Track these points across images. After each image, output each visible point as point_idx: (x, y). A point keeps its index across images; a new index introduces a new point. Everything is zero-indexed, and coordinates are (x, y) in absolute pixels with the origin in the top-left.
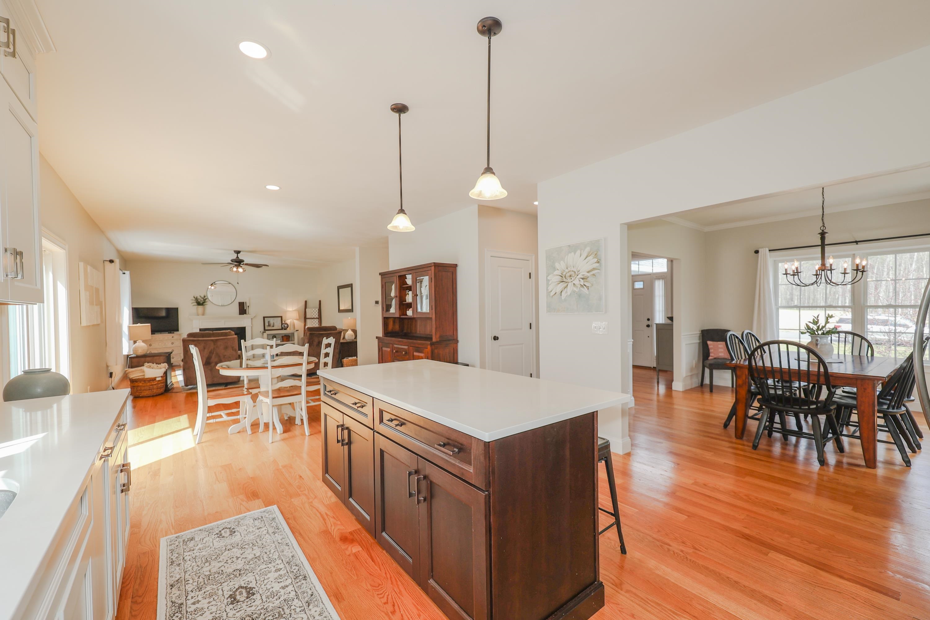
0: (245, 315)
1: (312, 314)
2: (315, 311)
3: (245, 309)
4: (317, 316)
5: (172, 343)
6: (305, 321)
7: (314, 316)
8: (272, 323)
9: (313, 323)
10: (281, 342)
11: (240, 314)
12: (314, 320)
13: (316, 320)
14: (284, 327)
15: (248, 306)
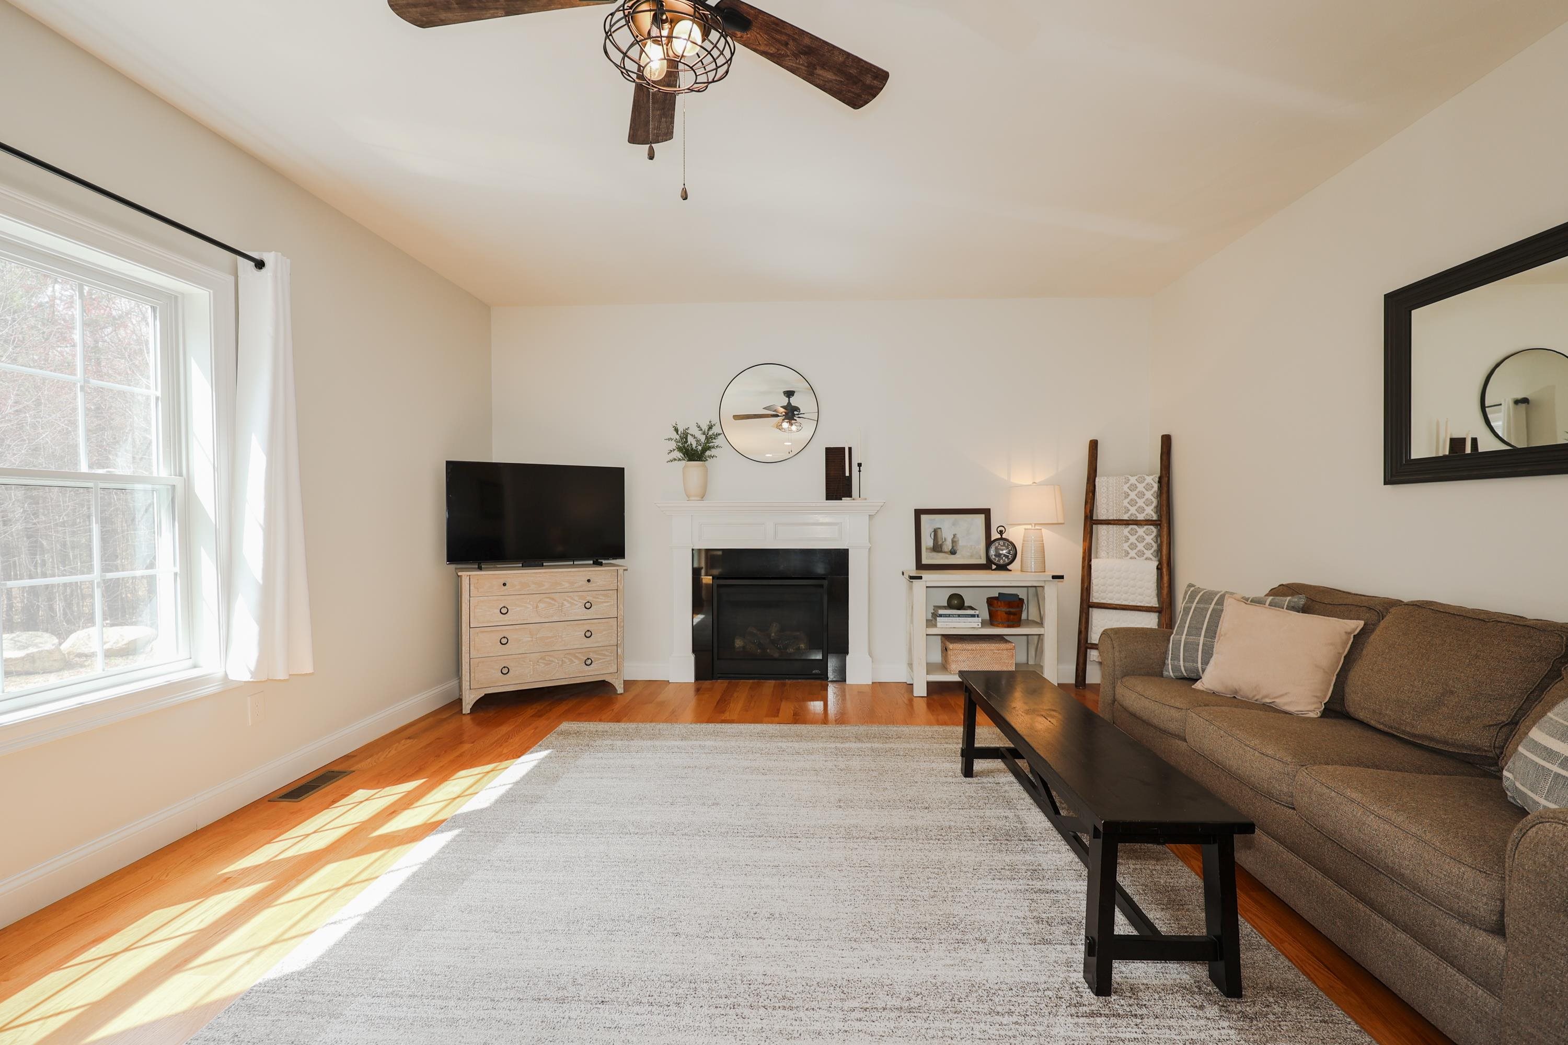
0: (846, 501)
1: (1126, 502)
2: (1141, 487)
3: (847, 474)
4: (1150, 512)
5: (588, 606)
6: (1089, 535)
7: (1132, 513)
8: (947, 536)
9: (1126, 546)
10: (984, 624)
11: (829, 497)
12: (1133, 533)
13: (1141, 531)
14: (998, 555)
15: (860, 465)
